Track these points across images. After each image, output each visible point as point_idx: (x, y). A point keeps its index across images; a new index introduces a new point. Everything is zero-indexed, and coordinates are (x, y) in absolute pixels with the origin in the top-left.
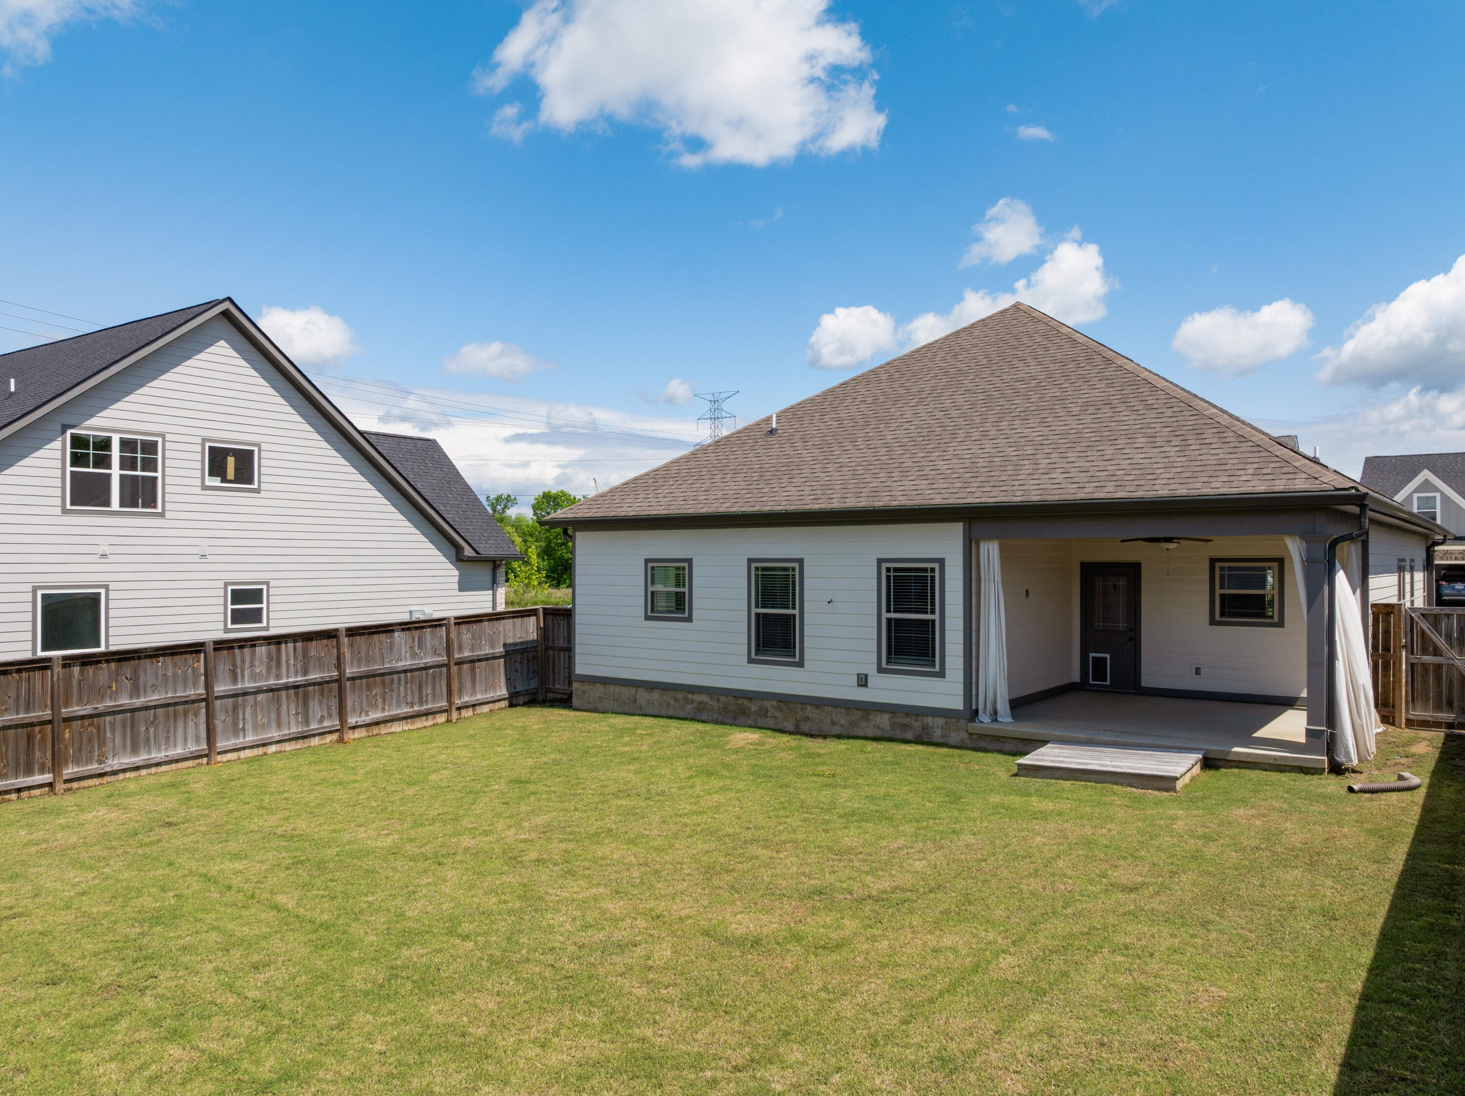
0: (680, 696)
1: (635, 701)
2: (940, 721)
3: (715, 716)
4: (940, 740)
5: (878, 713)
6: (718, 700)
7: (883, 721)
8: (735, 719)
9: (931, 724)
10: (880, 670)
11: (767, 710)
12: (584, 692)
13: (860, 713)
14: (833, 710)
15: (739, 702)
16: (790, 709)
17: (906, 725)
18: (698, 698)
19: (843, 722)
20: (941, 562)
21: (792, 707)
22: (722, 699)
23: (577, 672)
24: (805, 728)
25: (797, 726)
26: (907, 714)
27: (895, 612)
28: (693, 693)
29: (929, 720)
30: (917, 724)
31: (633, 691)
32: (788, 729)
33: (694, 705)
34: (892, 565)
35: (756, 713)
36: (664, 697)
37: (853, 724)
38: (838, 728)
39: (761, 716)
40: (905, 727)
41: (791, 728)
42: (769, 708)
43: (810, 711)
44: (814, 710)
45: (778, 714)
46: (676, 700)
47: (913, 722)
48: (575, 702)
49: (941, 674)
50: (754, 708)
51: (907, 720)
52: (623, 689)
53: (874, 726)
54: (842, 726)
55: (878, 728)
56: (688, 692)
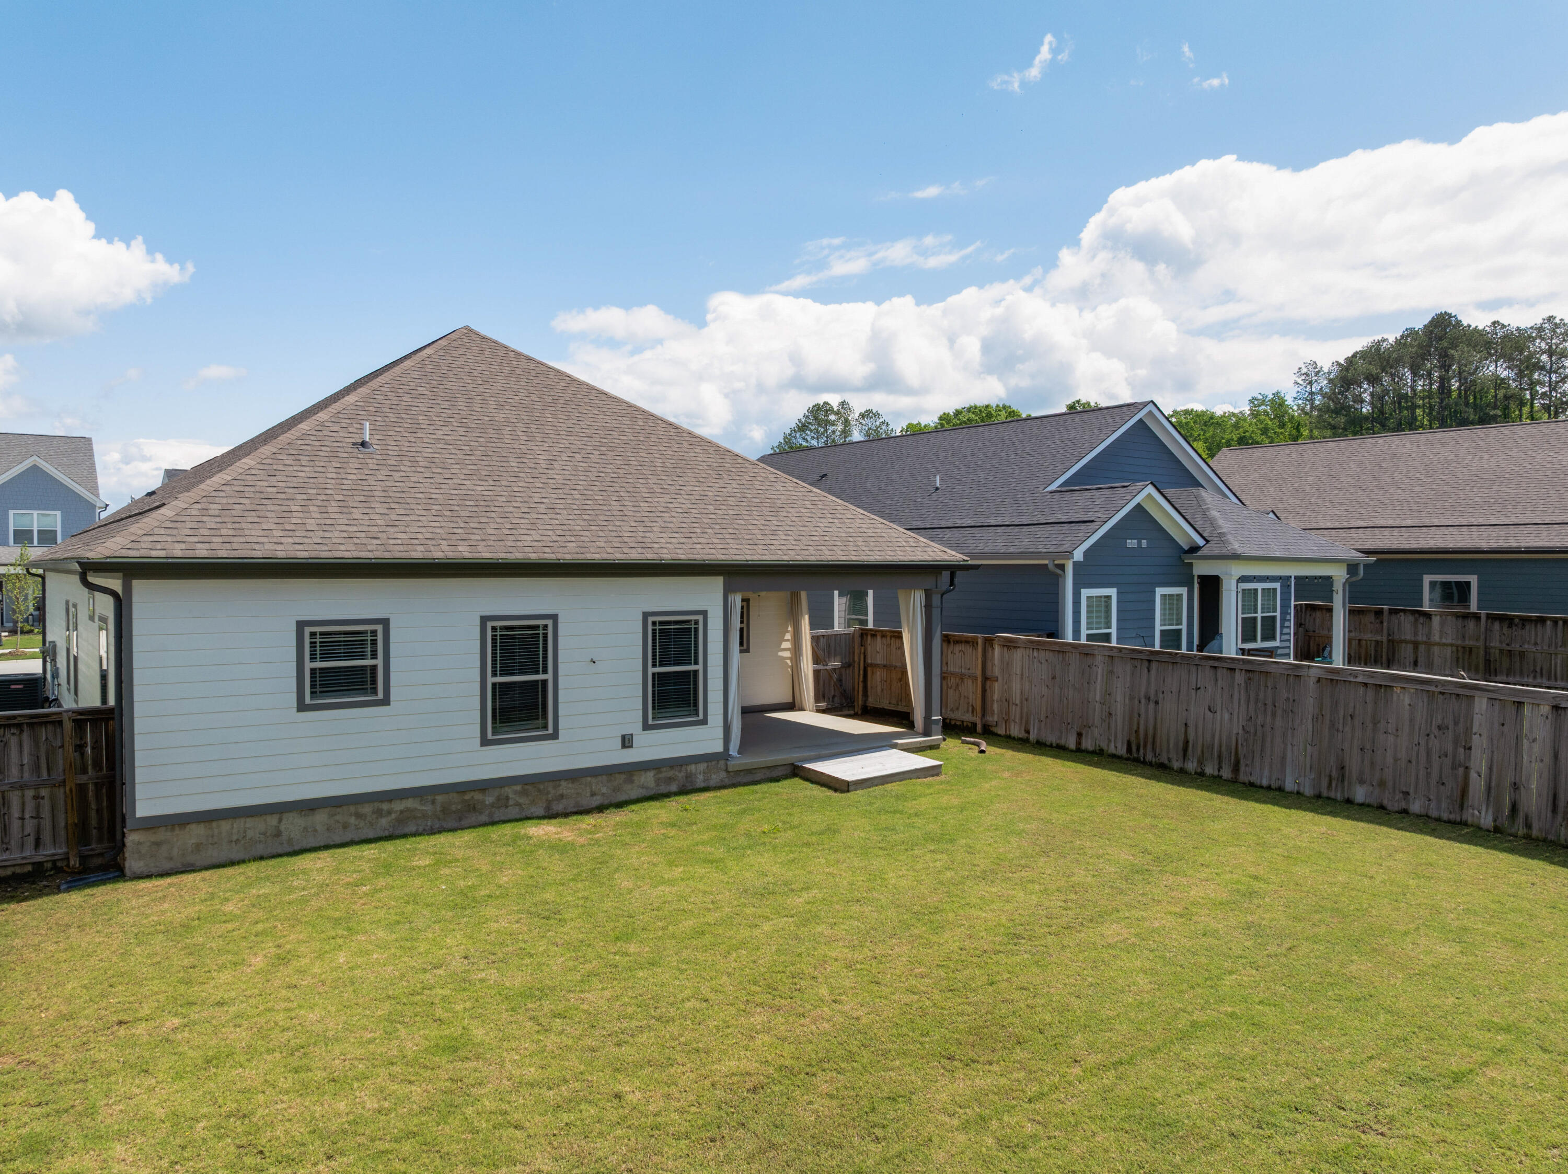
0: (367, 809)
1: (278, 834)
2: (702, 766)
3: (429, 823)
4: (703, 785)
5: (643, 773)
6: (433, 802)
7: (648, 779)
8: (460, 819)
9: (693, 771)
10: (646, 727)
11: (507, 798)
12: (158, 844)
13: (623, 776)
14: (594, 780)
15: (467, 797)
16: (539, 790)
17: (670, 778)
18: (398, 806)
19: (604, 790)
20: (704, 613)
21: (542, 787)
22: (440, 798)
23: (140, 813)
24: (558, 807)
25: (548, 808)
26: (672, 767)
27: (660, 666)
28: (390, 801)
29: (692, 768)
30: (681, 775)
31: (273, 820)
32: (537, 814)
33: (393, 816)
34: (658, 619)
35: (492, 805)
36: (337, 818)
37: (616, 790)
38: (598, 797)
39: (499, 807)
40: (670, 780)
41: (541, 812)
42: (511, 796)
43: (565, 787)
44: (570, 785)
45: (521, 800)
46: (358, 816)
47: (677, 773)
48: (132, 864)
49: (704, 722)
50: (489, 799)
51: (671, 773)
52: (250, 822)
53: (638, 787)
54: (603, 794)
55: (643, 787)
56: (382, 801)
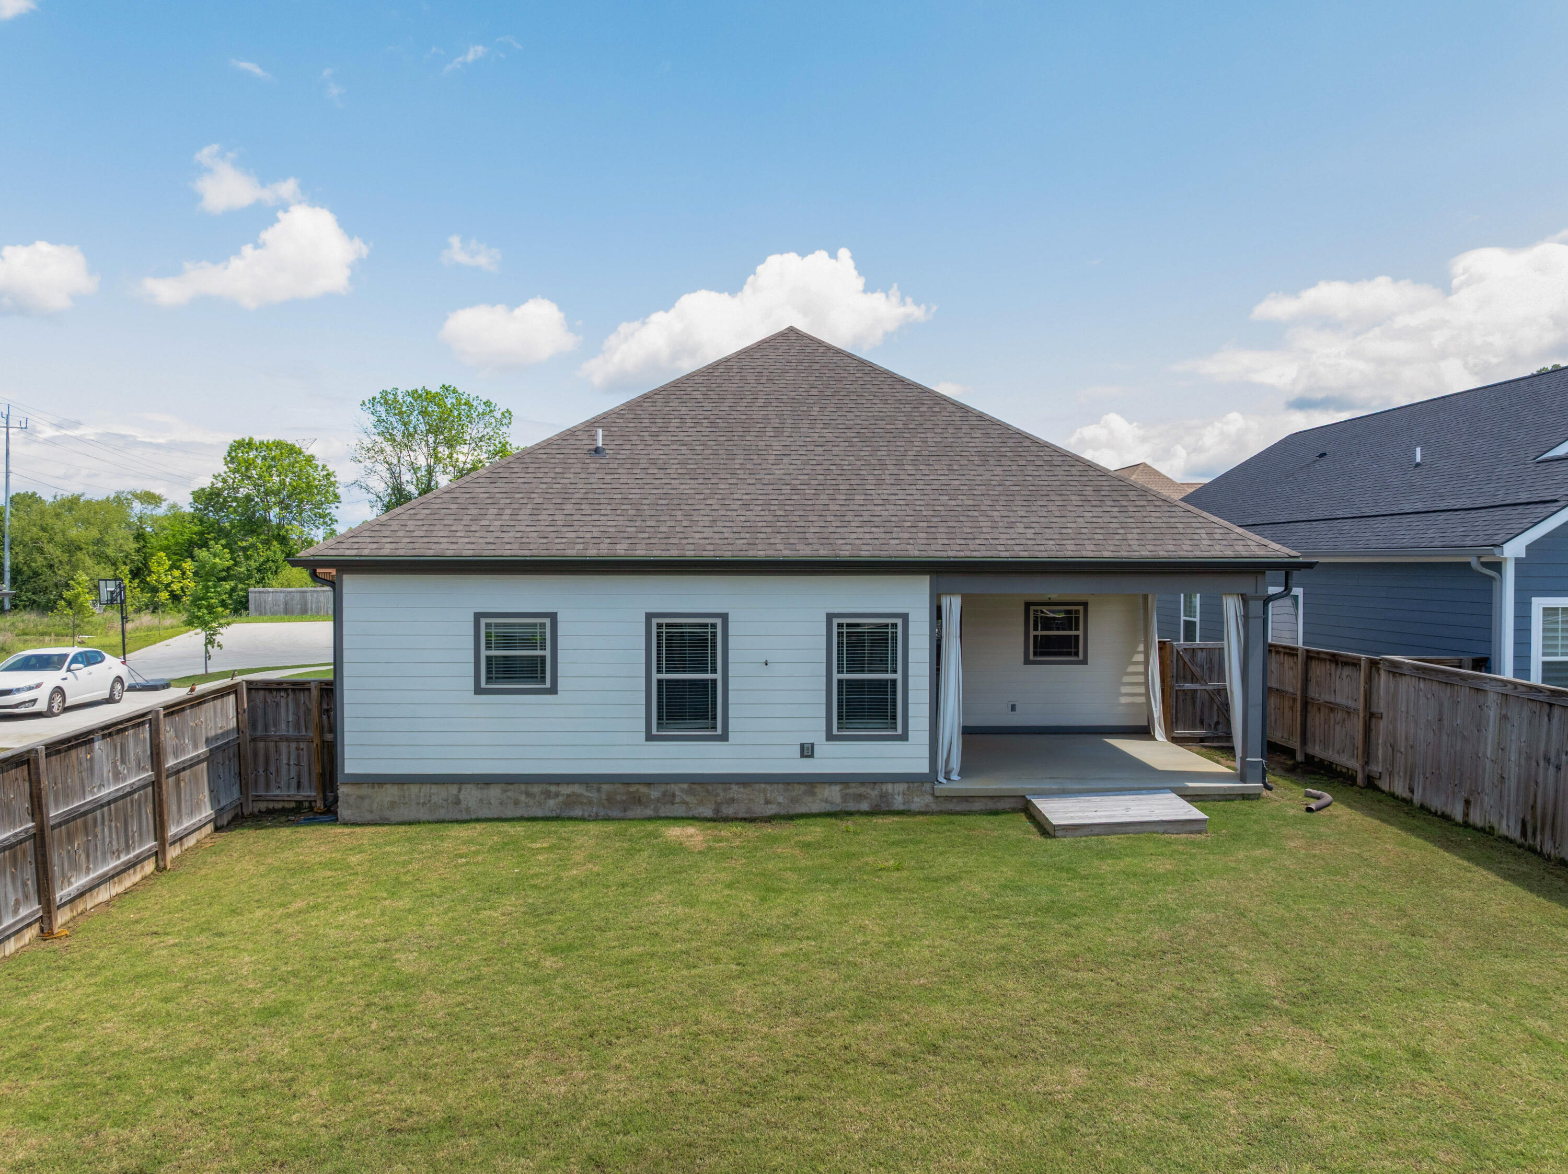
0: (536, 789)
1: (458, 802)
2: (901, 787)
3: (595, 810)
4: (901, 807)
5: (827, 786)
6: (599, 790)
7: (834, 793)
8: (625, 810)
9: (890, 791)
10: (830, 737)
11: (674, 795)
12: (362, 798)
13: (803, 788)
14: (768, 787)
15: (633, 789)
16: (708, 791)
17: (860, 795)
18: (566, 790)
19: (780, 799)
20: (905, 617)
21: (710, 788)
22: (605, 787)
23: (347, 770)
24: (728, 811)
25: (717, 811)
26: (862, 784)
27: (848, 672)
28: (558, 784)
29: (889, 787)
30: (874, 793)
31: (453, 789)
32: (705, 815)
33: (561, 799)
34: (845, 621)
35: (658, 800)
36: (509, 794)
37: (795, 800)
38: (774, 806)
39: (665, 804)
40: (860, 797)
41: (709, 813)
42: (677, 793)
43: (735, 791)
44: (742, 790)
45: (688, 799)
46: (528, 794)
47: (869, 791)
48: (344, 812)
49: (904, 737)
50: (655, 794)
51: (862, 790)
52: (435, 789)
53: (821, 800)
54: (779, 804)
55: (826, 801)
56: (550, 784)
